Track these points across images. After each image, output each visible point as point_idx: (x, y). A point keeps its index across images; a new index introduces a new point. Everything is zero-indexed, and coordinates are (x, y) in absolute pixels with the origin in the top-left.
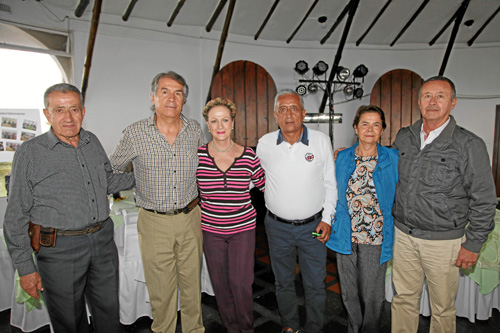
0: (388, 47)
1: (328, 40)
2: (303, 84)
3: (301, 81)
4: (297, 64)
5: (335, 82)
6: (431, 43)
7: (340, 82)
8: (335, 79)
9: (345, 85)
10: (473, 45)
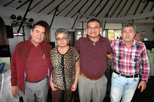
0: (37, 13)
1: (19, 9)
2: (14, 23)
3: (13, 22)
4: (12, 15)
5: (24, 23)
6: (48, 14)
7: (25, 23)
8: (24, 22)
9: (27, 24)
10: (57, 16)
